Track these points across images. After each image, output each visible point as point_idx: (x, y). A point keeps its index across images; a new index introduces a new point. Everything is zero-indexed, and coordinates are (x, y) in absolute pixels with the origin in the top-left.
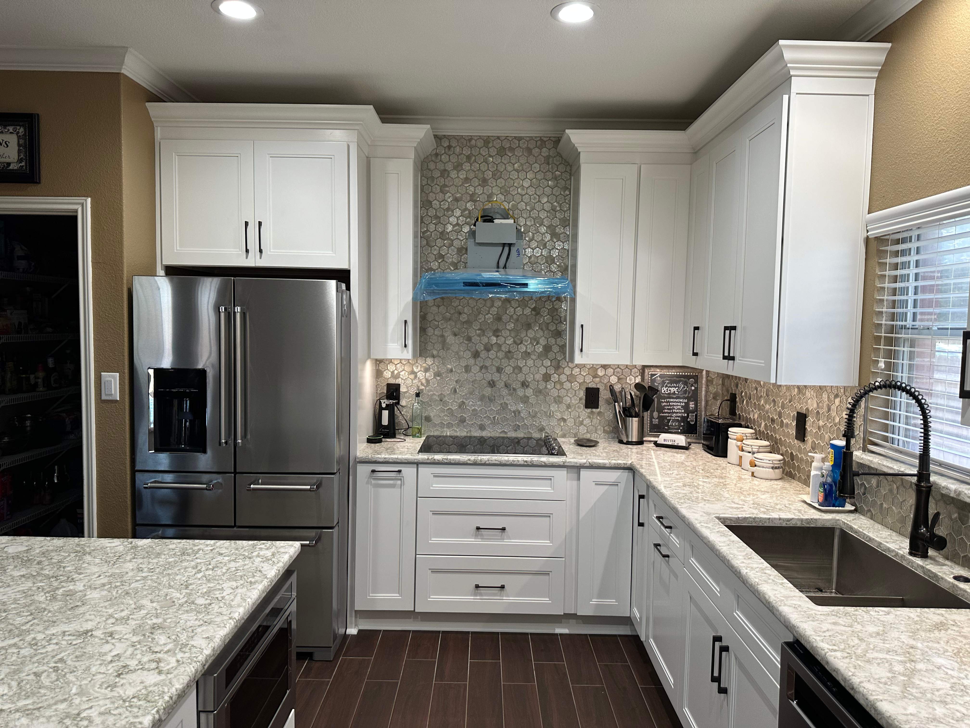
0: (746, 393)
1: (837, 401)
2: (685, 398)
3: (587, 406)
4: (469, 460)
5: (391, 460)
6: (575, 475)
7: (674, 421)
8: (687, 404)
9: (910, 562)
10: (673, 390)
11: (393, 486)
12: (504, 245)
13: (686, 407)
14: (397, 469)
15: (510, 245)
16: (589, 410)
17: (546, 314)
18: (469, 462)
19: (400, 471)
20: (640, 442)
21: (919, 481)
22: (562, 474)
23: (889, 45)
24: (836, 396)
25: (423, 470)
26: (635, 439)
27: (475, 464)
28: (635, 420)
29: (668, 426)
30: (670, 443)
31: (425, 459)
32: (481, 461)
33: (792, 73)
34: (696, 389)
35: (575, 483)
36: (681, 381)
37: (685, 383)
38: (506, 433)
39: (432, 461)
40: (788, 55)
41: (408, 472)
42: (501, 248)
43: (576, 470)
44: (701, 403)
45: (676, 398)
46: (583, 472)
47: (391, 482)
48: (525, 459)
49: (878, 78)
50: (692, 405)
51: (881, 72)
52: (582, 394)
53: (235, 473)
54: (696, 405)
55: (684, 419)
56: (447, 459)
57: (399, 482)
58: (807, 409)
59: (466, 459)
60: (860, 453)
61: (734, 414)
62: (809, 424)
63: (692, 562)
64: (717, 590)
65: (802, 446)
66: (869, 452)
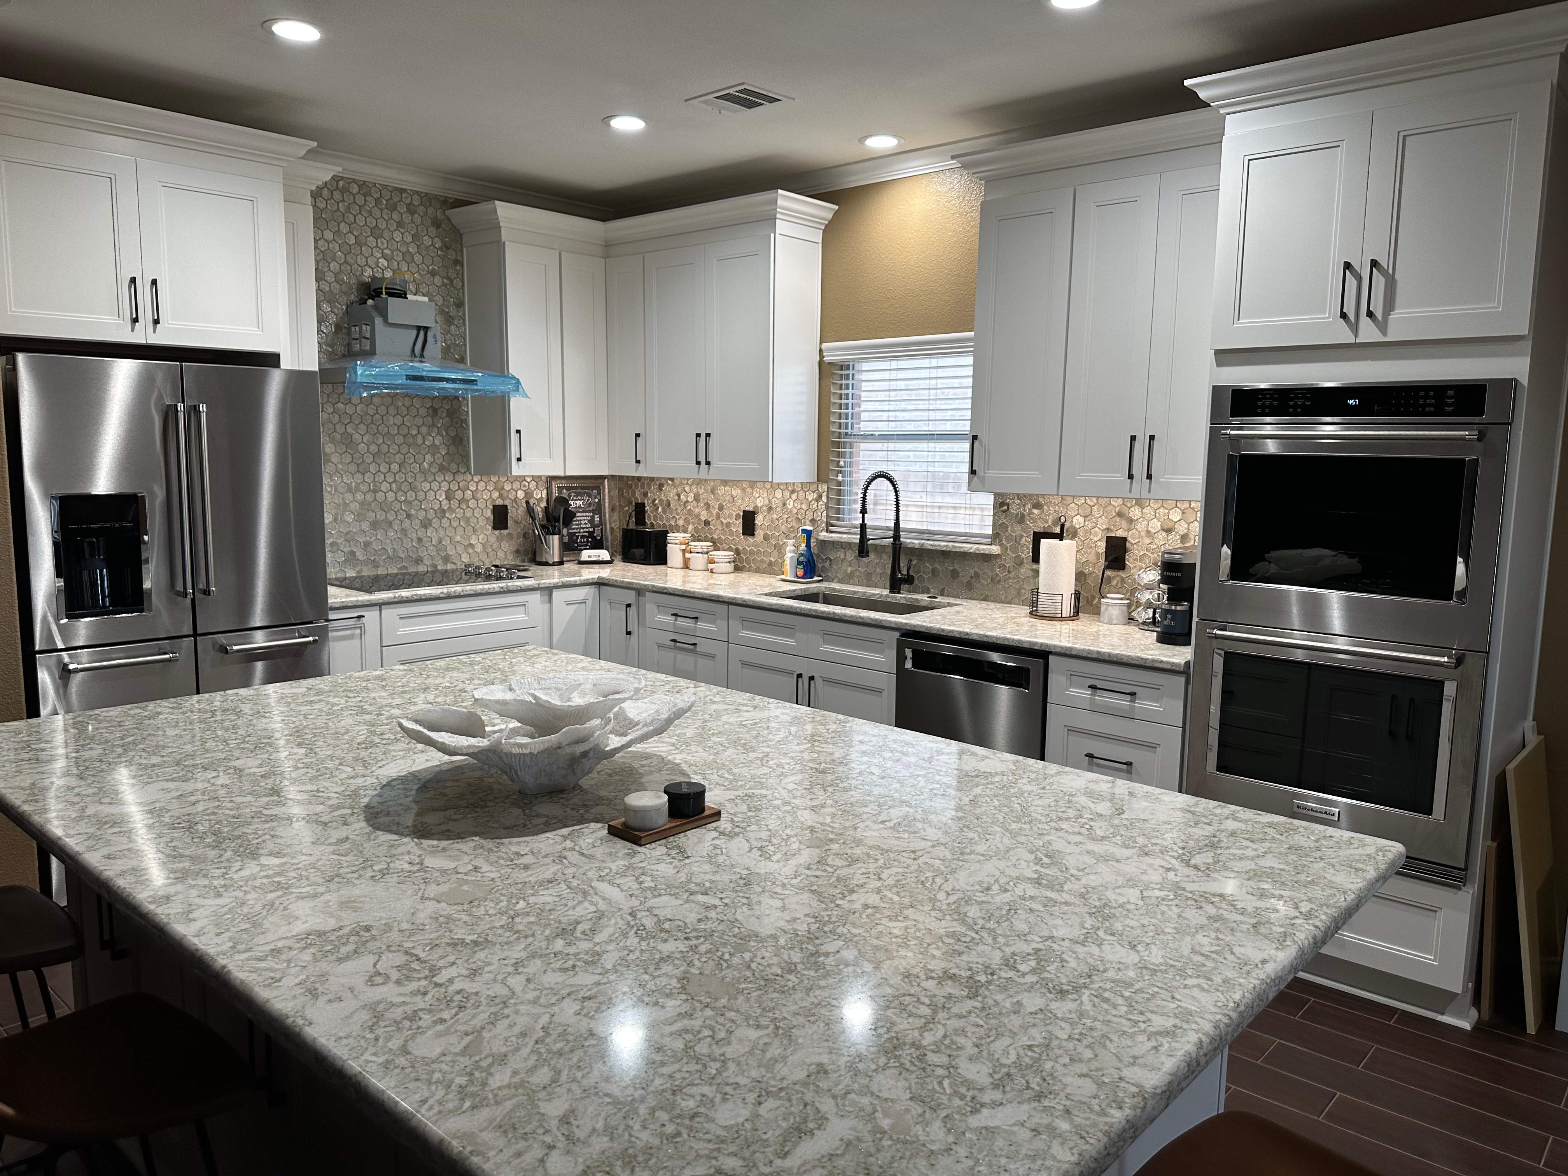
0: (661, 500)
1: (794, 496)
2: (589, 511)
3: (495, 528)
4: (442, 593)
5: (350, 604)
6: (546, 598)
7: (583, 537)
8: (593, 517)
9: (893, 597)
10: (579, 503)
11: (351, 637)
12: (419, 328)
13: (592, 521)
14: (356, 615)
15: (426, 329)
16: (497, 532)
17: (444, 415)
18: (442, 596)
19: (359, 617)
20: (561, 563)
21: (895, 540)
22: (535, 598)
23: (836, 207)
24: (793, 492)
25: (387, 612)
26: (556, 560)
27: (449, 597)
28: (556, 537)
29: (577, 543)
30: (595, 559)
31: (391, 598)
32: (455, 592)
33: (778, 216)
34: (600, 500)
35: (547, 606)
36: (585, 493)
37: (589, 495)
38: (406, 568)
39: (400, 599)
41: (371, 616)
42: (414, 332)
43: (546, 592)
44: (605, 516)
45: (583, 512)
46: (555, 593)
47: (348, 632)
48: (501, 585)
49: (824, 231)
50: (597, 519)
51: (827, 226)
52: (489, 513)
53: (195, 635)
54: (601, 518)
55: (591, 534)
56: (416, 595)
57: (358, 631)
58: (756, 507)
59: (439, 591)
60: (824, 534)
61: (644, 523)
62: (759, 520)
63: (745, 633)
64: (791, 642)
65: (751, 539)
66: (832, 532)
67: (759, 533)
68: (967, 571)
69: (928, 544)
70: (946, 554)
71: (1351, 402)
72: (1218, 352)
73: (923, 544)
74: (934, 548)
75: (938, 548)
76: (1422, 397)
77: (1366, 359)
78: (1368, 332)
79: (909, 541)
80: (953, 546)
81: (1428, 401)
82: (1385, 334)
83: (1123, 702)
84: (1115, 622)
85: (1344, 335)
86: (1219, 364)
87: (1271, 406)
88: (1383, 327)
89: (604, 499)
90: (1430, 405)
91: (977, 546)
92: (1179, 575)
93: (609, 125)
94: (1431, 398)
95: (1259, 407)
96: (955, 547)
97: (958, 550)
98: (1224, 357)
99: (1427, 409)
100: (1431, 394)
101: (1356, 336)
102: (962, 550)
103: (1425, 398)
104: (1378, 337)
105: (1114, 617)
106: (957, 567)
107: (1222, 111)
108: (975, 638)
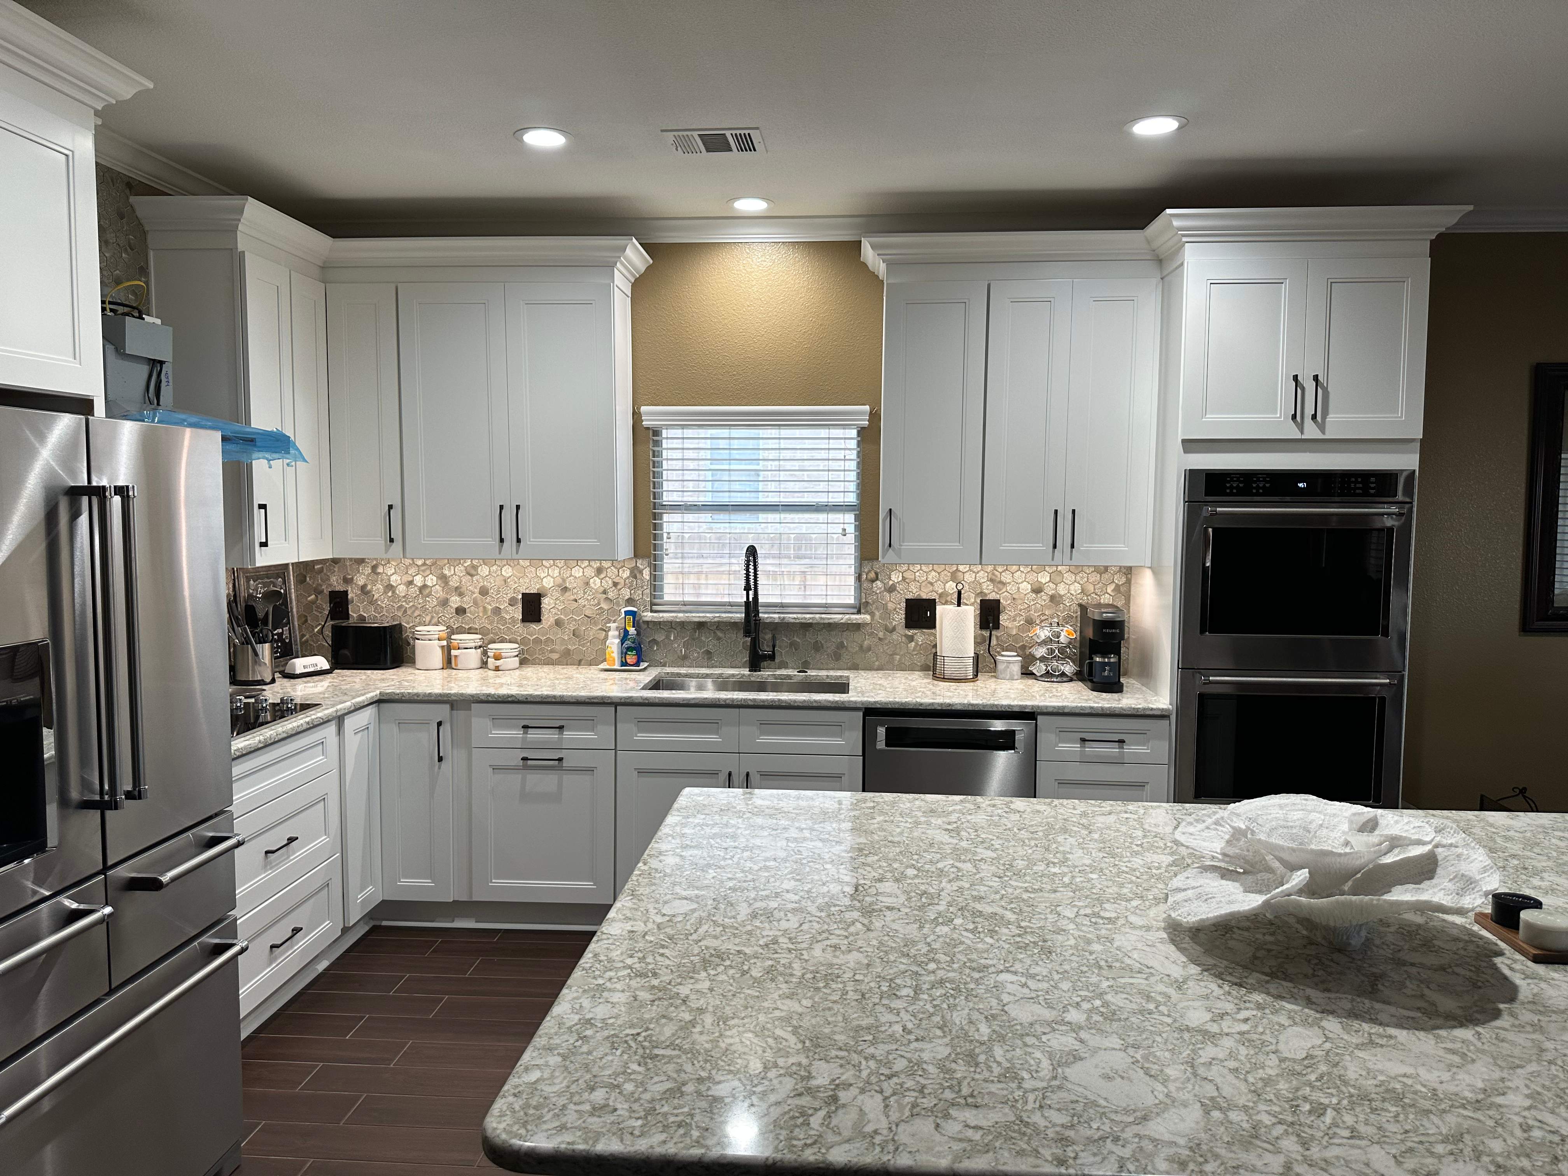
0: (376, 586)
12: (153, 362)
21: (750, 616)
23: (652, 261)
24: (600, 569)
28: (267, 646)
30: (312, 669)
36: (271, 582)
40: (629, 252)
42: (149, 368)
46: (346, 721)
49: (634, 285)
51: (636, 279)
53: (106, 870)
58: (542, 588)
60: (650, 614)
61: (347, 616)
62: (546, 603)
63: (642, 736)
64: (713, 738)
65: (534, 626)
66: (656, 612)
67: (548, 618)
68: (830, 642)
69: (790, 617)
70: (806, 626)
71: (1301, 485)
72: (1184, 441)
73: (784, 618)
74: (798, 621)
75: (803, 621)
76: (1353, 482)
77: (1305, 451)
78: (1311, 431)
79: (766, 616)
80: (821, 618)
81: (1358, 485)
82: (1323, 433)
83: (1113, 750)
84: (1016, 677)
85: (1293, 433)
86: (1186, 451)
87: (1237, 487)
88: (1322, 428)
89: (290, 589)
90: (1359, 488)
91: (847, 616)
92: (1118, 631)
93: (522, 141)
94: (1359, 483)
95: (1228, 488)
96: (824, 619)
97: (826, 621)
98: (1190, 445)
99: (1358, 491)
100: (1360, 480)
101: (1302, 433)
102: (831, 621)
103: (1356, 482)
104: (1318, 435)
105: (1015, 673)
106: (820, 638)
107: (1184, 239)
108: (959, 708)
